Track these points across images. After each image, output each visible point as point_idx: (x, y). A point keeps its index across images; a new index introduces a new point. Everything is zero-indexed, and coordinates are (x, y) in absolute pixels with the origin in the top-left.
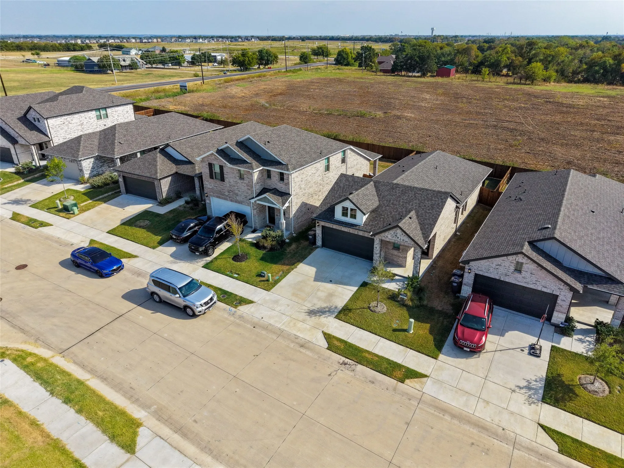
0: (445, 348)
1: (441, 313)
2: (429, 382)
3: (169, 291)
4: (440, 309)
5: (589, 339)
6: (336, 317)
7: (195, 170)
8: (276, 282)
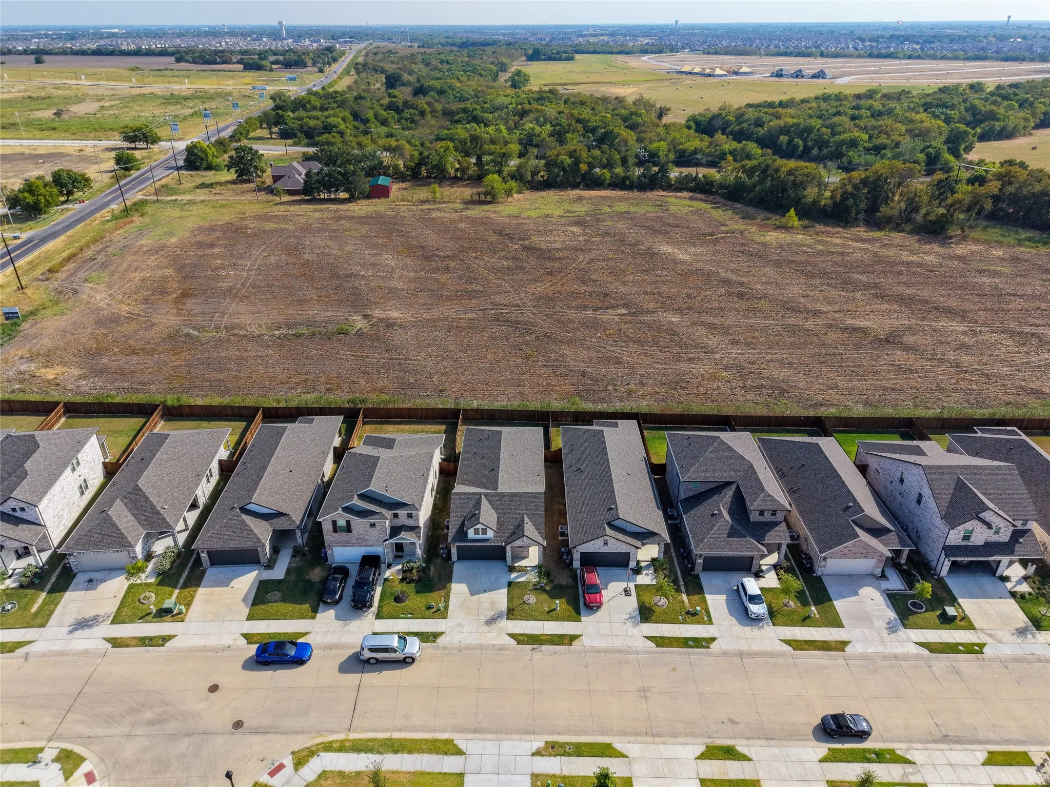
0: (582, 612)
1: (567, 586)
2: (583, 638)
3: (388, 652)
4: (565, 583)
5: (650, 572)
6: (508, 619)
7: (294, 521)
8: (446, 608)
